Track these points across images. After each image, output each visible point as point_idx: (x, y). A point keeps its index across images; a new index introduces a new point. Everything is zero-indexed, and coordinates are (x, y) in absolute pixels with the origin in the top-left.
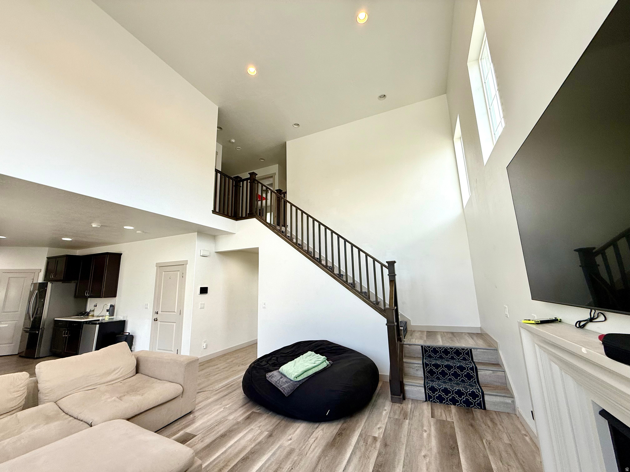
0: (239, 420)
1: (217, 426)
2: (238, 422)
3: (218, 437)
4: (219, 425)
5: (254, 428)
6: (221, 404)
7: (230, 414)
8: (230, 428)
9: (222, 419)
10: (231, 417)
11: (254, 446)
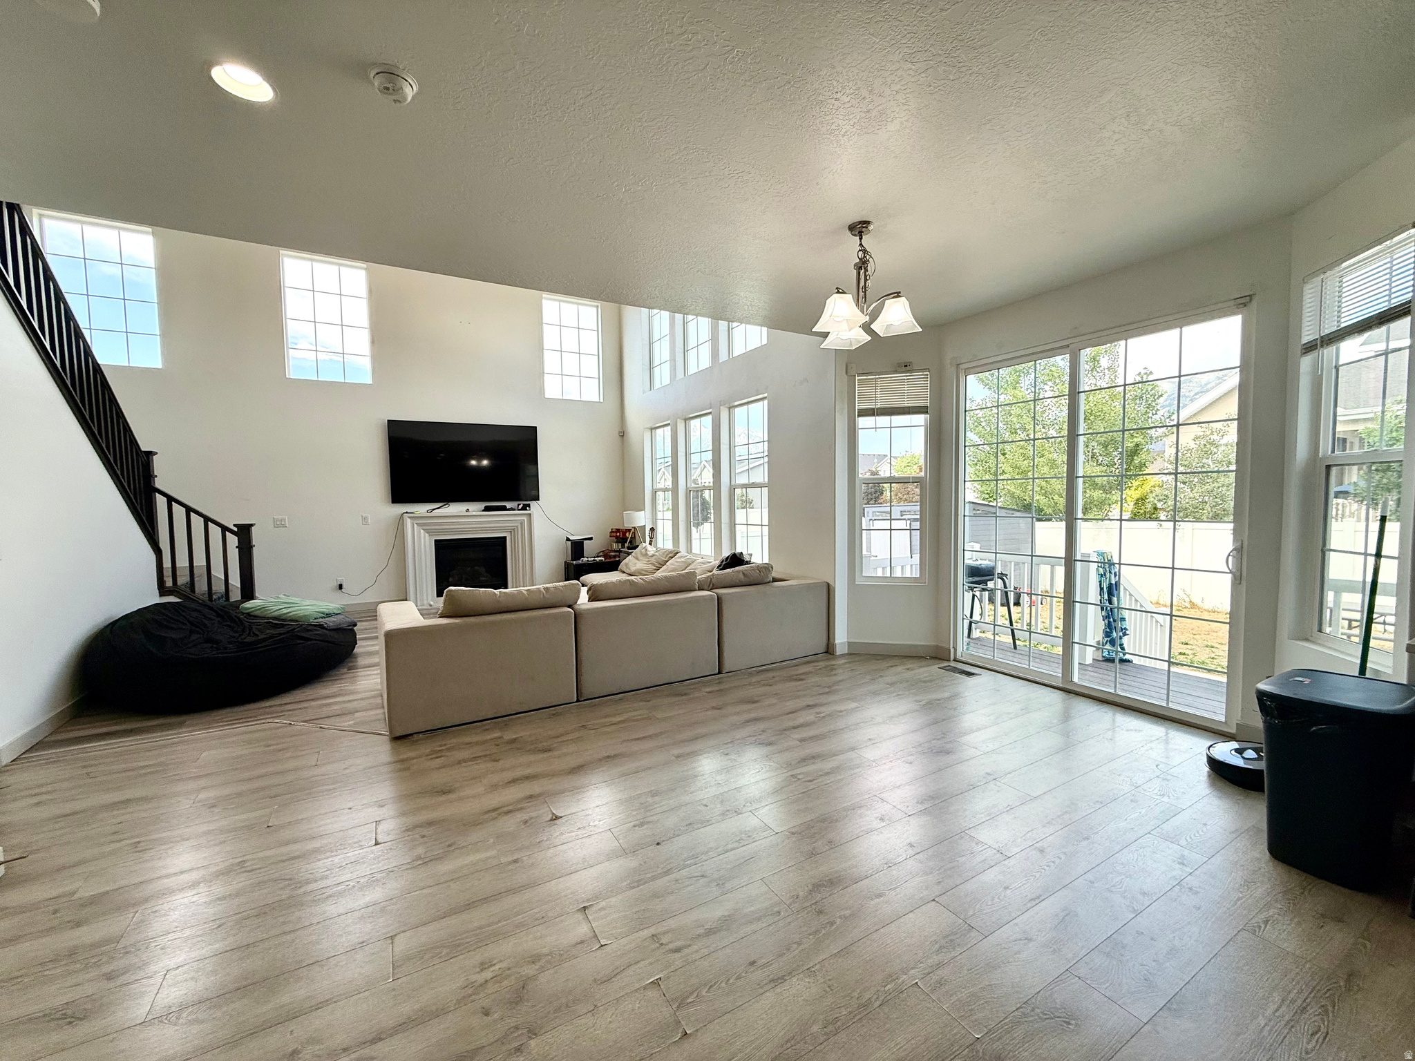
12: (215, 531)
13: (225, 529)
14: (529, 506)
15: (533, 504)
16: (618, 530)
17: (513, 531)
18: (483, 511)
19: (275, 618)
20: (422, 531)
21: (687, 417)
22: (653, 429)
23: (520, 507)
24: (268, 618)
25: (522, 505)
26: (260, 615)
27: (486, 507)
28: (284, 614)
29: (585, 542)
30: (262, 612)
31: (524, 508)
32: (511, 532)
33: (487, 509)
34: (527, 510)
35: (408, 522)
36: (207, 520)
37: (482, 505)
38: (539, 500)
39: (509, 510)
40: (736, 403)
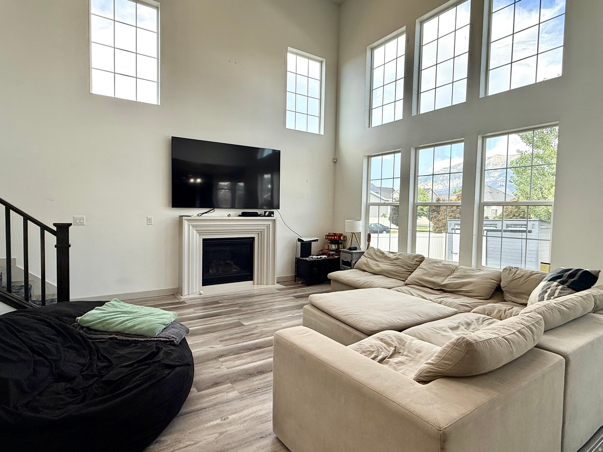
0: (230, 385)
1: (259, 388)
2: (232, 383)
3: (267, 372)
4: (256, 388)
5: (226, 369)
6: (221, 434)
7: (228, 402)
8: (247, 379)
9: (246, 395)
10: (233, 394)
11: (244, 353)
12: (34, 230)
13: (44, 228)
14: (273, 213)
15: (275, 211)
16: (335, 235)
17: (260, 233)
18: (240, 216)
19: (118, 333)
20: (195, 231)
21: (417, 147)
22: (369, 157)
23: (267, 214)
24: (111, 333)
25: (268, 213)
26: (102, 329)
27: (243, 213)
28: (129, 328)
29: (313, 243)
30: (103, 326)
31: (269, 215)
32: (259, 234)
33: (244, 214)
34: (271, 216)
35: (186, 224)
36: (27, 218)
37: (240, 212)
38: (279, 209)
39: (260, 216)
40: (488, 134)
